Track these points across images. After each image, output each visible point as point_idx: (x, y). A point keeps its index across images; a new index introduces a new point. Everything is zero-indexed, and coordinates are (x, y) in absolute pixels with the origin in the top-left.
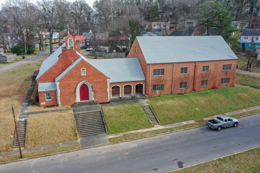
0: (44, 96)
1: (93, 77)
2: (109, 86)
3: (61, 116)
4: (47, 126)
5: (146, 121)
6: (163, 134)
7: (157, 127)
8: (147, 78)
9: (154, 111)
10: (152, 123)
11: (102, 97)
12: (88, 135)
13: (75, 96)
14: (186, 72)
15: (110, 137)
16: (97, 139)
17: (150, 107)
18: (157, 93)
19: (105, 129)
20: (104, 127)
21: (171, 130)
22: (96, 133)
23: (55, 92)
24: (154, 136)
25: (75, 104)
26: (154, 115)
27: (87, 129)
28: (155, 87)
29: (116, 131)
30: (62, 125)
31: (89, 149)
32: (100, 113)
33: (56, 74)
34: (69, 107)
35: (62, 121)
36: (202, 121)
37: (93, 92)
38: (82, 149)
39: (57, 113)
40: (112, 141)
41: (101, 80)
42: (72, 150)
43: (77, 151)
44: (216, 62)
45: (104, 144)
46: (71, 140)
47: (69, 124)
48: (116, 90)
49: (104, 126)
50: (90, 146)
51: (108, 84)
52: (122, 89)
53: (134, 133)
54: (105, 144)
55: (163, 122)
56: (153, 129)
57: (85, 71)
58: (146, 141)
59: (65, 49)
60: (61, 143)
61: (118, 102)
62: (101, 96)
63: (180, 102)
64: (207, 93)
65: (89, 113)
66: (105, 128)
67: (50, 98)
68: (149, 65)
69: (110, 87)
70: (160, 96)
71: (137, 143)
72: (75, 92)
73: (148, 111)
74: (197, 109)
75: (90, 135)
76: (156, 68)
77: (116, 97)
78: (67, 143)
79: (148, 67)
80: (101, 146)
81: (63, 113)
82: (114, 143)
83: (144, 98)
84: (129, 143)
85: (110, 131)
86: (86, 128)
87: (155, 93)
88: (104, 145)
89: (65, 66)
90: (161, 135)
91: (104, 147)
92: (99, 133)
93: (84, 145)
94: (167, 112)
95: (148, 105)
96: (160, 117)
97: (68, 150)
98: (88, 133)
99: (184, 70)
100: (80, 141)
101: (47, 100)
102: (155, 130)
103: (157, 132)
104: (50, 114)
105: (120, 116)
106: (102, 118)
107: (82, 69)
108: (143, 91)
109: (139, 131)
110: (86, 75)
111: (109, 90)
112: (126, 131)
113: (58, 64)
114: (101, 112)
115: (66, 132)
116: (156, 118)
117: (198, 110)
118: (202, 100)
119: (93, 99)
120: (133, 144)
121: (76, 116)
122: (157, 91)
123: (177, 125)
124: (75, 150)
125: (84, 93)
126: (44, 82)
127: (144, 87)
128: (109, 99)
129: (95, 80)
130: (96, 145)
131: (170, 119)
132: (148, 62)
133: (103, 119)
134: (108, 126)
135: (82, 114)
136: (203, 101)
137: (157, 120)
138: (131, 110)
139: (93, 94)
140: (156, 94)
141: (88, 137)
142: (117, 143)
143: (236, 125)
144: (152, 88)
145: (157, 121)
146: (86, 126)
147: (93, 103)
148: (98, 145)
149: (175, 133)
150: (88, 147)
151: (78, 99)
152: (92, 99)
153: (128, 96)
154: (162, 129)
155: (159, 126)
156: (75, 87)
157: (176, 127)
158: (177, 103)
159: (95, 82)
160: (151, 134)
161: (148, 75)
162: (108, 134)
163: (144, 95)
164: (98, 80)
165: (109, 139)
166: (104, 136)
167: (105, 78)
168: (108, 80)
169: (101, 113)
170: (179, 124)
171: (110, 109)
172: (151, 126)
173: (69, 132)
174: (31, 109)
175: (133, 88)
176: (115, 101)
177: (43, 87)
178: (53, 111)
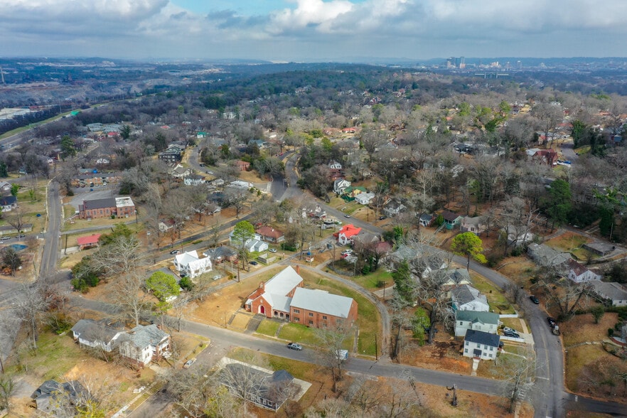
1: (265, 304)
4: (240, 320)
5: (274, 333)
13: (258, 310)
14: (312, 316)
15: (255, 333)
16: (251, 332)
21: (277, 340)
23: (251, 306)
26: (280, 332)
29: (259, 332)
32: (260, 322)
37: (266, 311)
38: (243, 334)
39: (247, 316)
40: (254, 335)
44: (332, 316)
47: (247, 322)
48: (276, 313)
52: (279, 313)
57: (263, 302)
62: (269, 314)
65: (257, 321)
70: (296, 324)
73: (279, 329)
75: (250, 329)
76: (296, 309)
77: (275, 316)
80: (250, 335)
83: (288, 322)
86: (251, 326)
93: (245, 332)
94: (286, 333)
95: (283, 326)
101: (248, 308)
102: (272, 338)
104: (245, 316)
105: (266, 327)
108: (289, 318)
109: (266, 336)
111: (272, 312)
120: (257, 339)
121: (252, 320)
122: (296, 321)
123: (282, 340)
125: (263, 310)
131: (284, 336)
132: (291, 305)
137: (278, 334)
138: (273, 326)
144: (294, 318)
147: (264, 316)
149: (276, 342)
151: (259, 312)
152: (266, 314)
153: (282, 318)
156: (259, 307)
159: (267, 307)
161: (291, 311)
167: (271, 307)
171: (265, 322)
172: (274, 336)
173: (245, 326)
174: (242, 310)
175: (285, 315)
176: (273, 318)
177: (249, 301)
178: (247, 314)
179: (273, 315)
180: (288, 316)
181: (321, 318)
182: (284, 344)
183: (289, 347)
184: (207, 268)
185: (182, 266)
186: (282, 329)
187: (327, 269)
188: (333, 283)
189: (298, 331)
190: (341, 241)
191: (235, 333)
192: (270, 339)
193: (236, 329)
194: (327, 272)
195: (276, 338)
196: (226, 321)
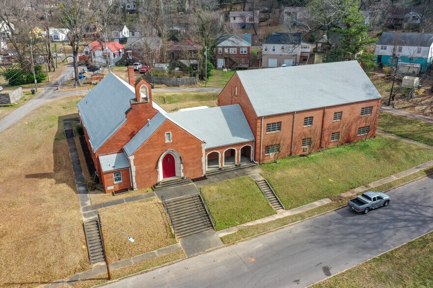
0: (112, 177)
1: (182, 143)
2: (204, 155)
3: (144, 208)
4: (130, 225)
5: (265, 205)
6: (292, 225)
7: (281, 213)
8: (258, 138)
9: (273, 188)
10: (273, 207)
11: (194, 171)
12: (189, 234)
13: (157, 173)
14: (311, 123)
15: (222, 234)
16: (205, 240)
17: (266, 182)
18: (271, 157)
19: (211, 223)
20: (208, 220)
21: (302, 216)
22: (200, 231)
23: (127, 170)
24: (281, 228)
25: (157, 185)
26: (274, 195)
27: (186, 226)
28: (268, 149)
29: (228, 225)
30: (150, 223)
31: (197, 257)
32: (198, 198)
33: (124, 141)
34: (150, 190)
35: (148, 217)
36: (341, 200)
37: (182, 165)
38: (189, 258)
39: (137, 203)
41: (194, 147)
42: (176, 261)
43: (183, 261)
44: (353, 106)
45: (216, 247)
46: (167, 244)
47: (159, 221)
48: (213, 158)
49: (209, 218)
50: (198, 252)
51: (204, 151)
52: (222, 155)
53: (252, 226)
54: (218, 247)
55: (287, 204)
56: (277, 217)
57: (171, 136)
58: (272, 238)
59: (136, 103)
60: (156, 250)
61: (217, 176)
62: (193, 169)
63: (306, 170)
64: (341, 152)
65: (184, 199)
66: (210, 221)
67: (119, 179)
68: (261, 118)
69: (206, 155)
70: (275, 162)
71: (261, 243)
72: (157, 166)
73: (265, 189)
74: (330, 180)
75: (191, 233)
76: (270, 121)
77: (213, 168)
78: (165, 249)
79: (259, 121)
80: (213, 250)
81: (146, 203)
82: (230, 245)
83: (254, 166)
84: (250, 242)
85: (218, 225)
86: (184, 223)
87: (268, 157)
88: (217, 249)
89: (136, 127)
90: (290, 226)
91: (218, 251)
92: (203, 230)
94: (291, 189)
95: (263, 179)
96: (283, 198)
97: (170, 262)
98: (188, 231)
99: (309, 121)
100: (182, 244)
101: (115, 183)
102: (280, 219)
103: (283, 222)
104: (128, 206)
105: (228, 200)
106: (203, 206)
107: (166, 134)
108: (251, 155)
109: (259, 222)
110: (171, 141)
111: (204, 159)
112: (240, 224)
113: (126, 125)
114: (199, 196)
115: (158, 233)
116: (277, 199)
117: (332, 181)
118: (336, 165)
119: (182, 175)
121: (166, 206)
122: (271, 154)
123: (307, 207)
124: (179, 260)
125: (170, 166)
126: (107, 155)
127: (252, 149)
128: (204, 173)
129: (184, 148)
130: (207, 250)
131: (297, 199)
132: (259, 115)
133: (204, 208)
134: (215, 218)
135: (173, 202)
136: (337, 167)
137: (278, 202)
138: (241, 190)
139: (182, 168)
140: (270, 159)
141: (190, 237)
142: (234, 244)
143: (386, 204)
144: (264, 150)
145: (280, 204)
146: (184, 220)
147: (183, 181)
148: (209, 249)
150: (196, 254)
151: (161, 178)
152: (180, 174)
153: (230, 165)
154: (289, 217)
155: (283, 212)
156: (157, 159)
157: (307, 212)
158: (302, 173)
159: (185, 151)
160: (276, 226)
161: (258, 133)
162: (216, 231)
163: (253, 162)
164: (189, 147)
165: (221, 238)
166: (213, 234)
167: (198, 143)
168: (203, 145)
169: (200, 198)
170: (311, 206)
171: (211, 191)
172: (273, 213)
173: (163, 233)
174: (94, 198)
175: (238, 152)
176: (213, 174)
177: (107, 162)
178: (129, 200)
179: (206, 168)
181: (330, 120)
182: (332, 213)
183: (363, 213)
192: (279, 223)
193: (148, 262)
195: (282, 214)
196: (76, 257)
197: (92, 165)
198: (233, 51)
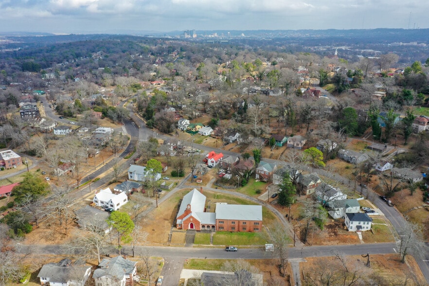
0: (178, 225)
1: (195, 221)
4: (178, 237)
5: (208, 242)
6: (210, 248)
10: (210, 243)
15: (194, 245)
16: (190, 245)
20: (193, 241)
21: (214, 247)
23: (182, 224)
25: (188, 230)
26: (212, 240)
27: (188, 241)
29: (197, 243)
30: (181, 238)
31: (187, 248)
33: (183, 217)
34: (185, 231)
37: (195, 226)
39: (181, 233)
40: (194, 247)
44: (250, 221)
46: (183, 243)
47: (183, 238)
48: (203, 226)
51: (200, 224)
52: (206, 226)
53: (202, 245)
55: (214, 243)
56: (209, 245)
57: (192, 219)
58: (203, 249)
62: (198, 228)
65: (191, 235)
70: (221, 232)
71: (200, 249)
72: (188, 226)
73: (211, 238)
75: (188, 243)
76: (221, 221)
77: (203, 229)
78: (181, 244)
79: (217, 220)
81: (183, 233)
85: (195, 243)
89: (186, 214)
92: (191, 243)
93: (186, 246)
94: (218, 240)
95: (213, 235)
96: (214, 241)
97: (181, 247)
99: (233, 223)
100: (185, 244)
101: (179, 227)
104: (179, 233)
105: (200, 238)
108: (215, 229)
109: (204, 245)
110: (192, 221)
111: (201, 226)
112: (200, 244)
113: (184, 214)
120: (198, 249)
121: (186, 235)
122: (221, 229)
123: (218, 246)
124: (183, 247)
125: (192, 226)
126: (179, 219)
127: (215, 227)
128: (200, 230)
129: (196, 223)
131: (217, 243)
133: (194, 238)
134: (195, 241)
135: (188, 235)
138: (205, 237)
144: (219, 228)
145: (212, 243)
147: (194, 230)
148: (190, 247)
149: (214, 249)
151: (189, 228)
153: (208, 229)
156: (189, 224)
157: (216, 247)
160: (206, 247)
161: (217, 223)
167: (199, 222)
169: (195, 236)
171: (198, 235)
173: (183, 241)
174: (174, 229)
175: (211, 227)
176: (202, 230)
177: (179, 221)
178: (180, 231)
179: (201, 228)
180: (213, 227)
181: (241, 224)
182: (222, 249)
183: (227, 251)
184: (125, 200)
185: (102, 202)
186: (213, 237)
187: (216, 187)
188: (227, 196)
189: (226, 237)
190: (210, 164)
191: (178, 248)
192: (208, 247)
193: (177, 245)
194: (216, 188)
195: (212, 245)
196: (166, 240)
197: (175, 220)
198: (262, 173)
